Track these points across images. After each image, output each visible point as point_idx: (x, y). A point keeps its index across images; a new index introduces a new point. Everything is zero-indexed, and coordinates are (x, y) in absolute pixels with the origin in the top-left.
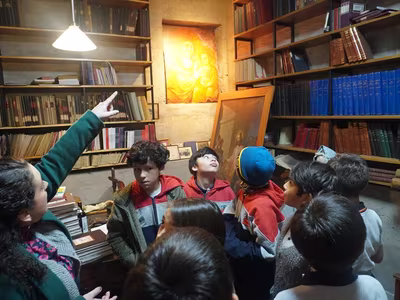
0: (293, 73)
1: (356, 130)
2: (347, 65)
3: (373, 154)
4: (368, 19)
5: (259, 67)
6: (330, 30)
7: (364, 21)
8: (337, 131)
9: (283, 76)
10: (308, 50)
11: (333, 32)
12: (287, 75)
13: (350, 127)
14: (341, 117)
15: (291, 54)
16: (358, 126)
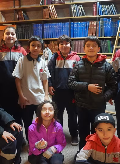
0: (24, 20)
2: (50, 19)
4: (58, 3)
5: (2, 16)
6: (42, 4)
7: (56, 4)
9: (18, 21)
10: (28, 13)
11: (44, 6)
12: (20, 21)
13: (51, 43)
15: (23, 12)
16: (54, 43)
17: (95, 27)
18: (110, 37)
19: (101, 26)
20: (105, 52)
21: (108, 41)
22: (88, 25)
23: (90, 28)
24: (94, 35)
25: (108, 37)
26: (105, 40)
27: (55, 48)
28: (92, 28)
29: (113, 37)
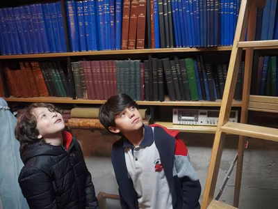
1: (29, 70)
3: (50, 95)
8: (9, 73)
13: (23, 68)
14: (10, 56)
16: (31, 66)
17: (142, 16)
18: (194, 50)
19: (161, 9)
20: (179, 94)
21: (187, 60)
22: (118, 7)
23: (126, 17)
24: (141, 41)
25: (187, 49)
26: (176, 59)
27: (37, 80)
28: (134, 16)
29: (204, 50)
